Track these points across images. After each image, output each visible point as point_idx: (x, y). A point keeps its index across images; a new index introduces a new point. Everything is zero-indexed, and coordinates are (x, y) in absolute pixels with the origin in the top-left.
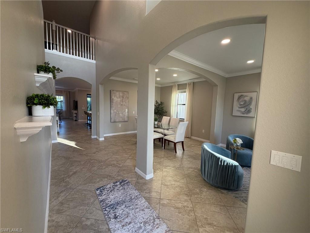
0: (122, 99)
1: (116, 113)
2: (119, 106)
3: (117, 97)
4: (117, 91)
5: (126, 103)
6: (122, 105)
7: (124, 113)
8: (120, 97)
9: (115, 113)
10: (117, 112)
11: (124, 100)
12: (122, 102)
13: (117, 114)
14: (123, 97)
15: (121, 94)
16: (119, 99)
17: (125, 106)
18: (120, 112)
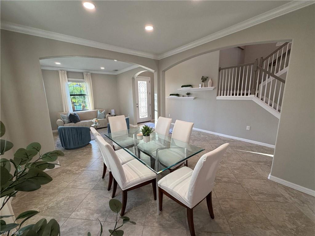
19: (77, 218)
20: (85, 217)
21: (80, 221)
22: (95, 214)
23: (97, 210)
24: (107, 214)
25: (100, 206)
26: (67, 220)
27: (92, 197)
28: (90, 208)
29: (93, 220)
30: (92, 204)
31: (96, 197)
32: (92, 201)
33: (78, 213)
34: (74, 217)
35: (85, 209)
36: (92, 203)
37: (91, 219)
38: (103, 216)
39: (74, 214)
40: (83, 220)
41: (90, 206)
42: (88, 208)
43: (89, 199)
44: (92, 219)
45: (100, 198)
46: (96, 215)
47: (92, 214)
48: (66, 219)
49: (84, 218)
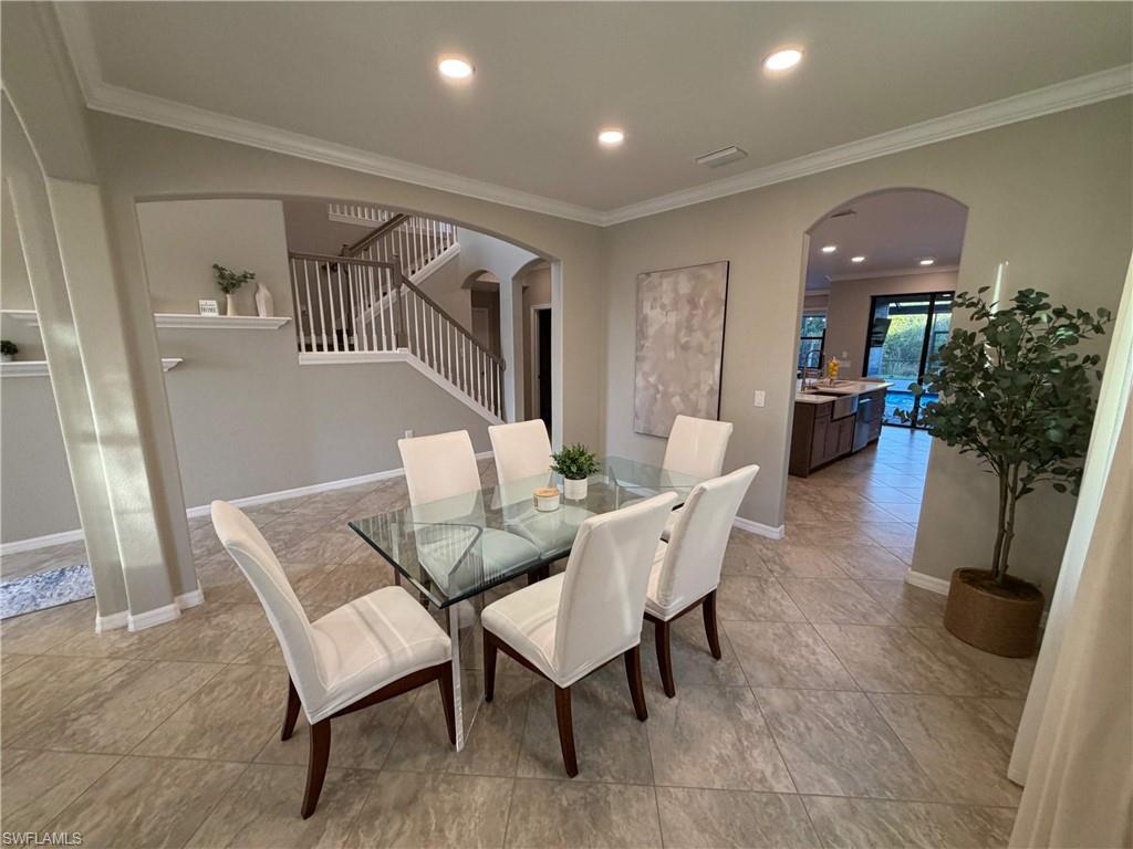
0: (686, 309)
1: (658, 391)
2: (671, 355)
3: (663, 307)
4: (665, 272)
5: (707, 336)
6: (685, 348)
7: (692, 396)
8: (675, 305)
9: (652, 391)
10: (661, 388)
11: (696, 322)
12: (690, 330)
13: (659, 396)
14: (693, 303)
15: (685, 287)
16: (673, 318)
17: (701, 356)
18: (671, 389)
19: (782, 765)
20: (767, 743)
21: (784, 750)
22: (745, 718)
23: (730, 719)
24: (728, 689)
25: (714, 718)
26: (806, 792)
27: (694, 765)
28: (734, 745)
29: (762, 716)
30: (718, 748)
31: (687, 750)
32: (709, 752)
33: (768, 771)
34: (786, 777)
35: (744, 759)
36: (713, 748)
37: (762, 722)
38: (738, 697)
39: (778, 783)
40: (779, 741)
41: (730, 747)
42: (737, 750)
43: (706, 770)
44: (762, 720)
45: (685, 733)
46: (747, 715)
47: (749, 726)
48: (805, 800)
49: (771, 740)
